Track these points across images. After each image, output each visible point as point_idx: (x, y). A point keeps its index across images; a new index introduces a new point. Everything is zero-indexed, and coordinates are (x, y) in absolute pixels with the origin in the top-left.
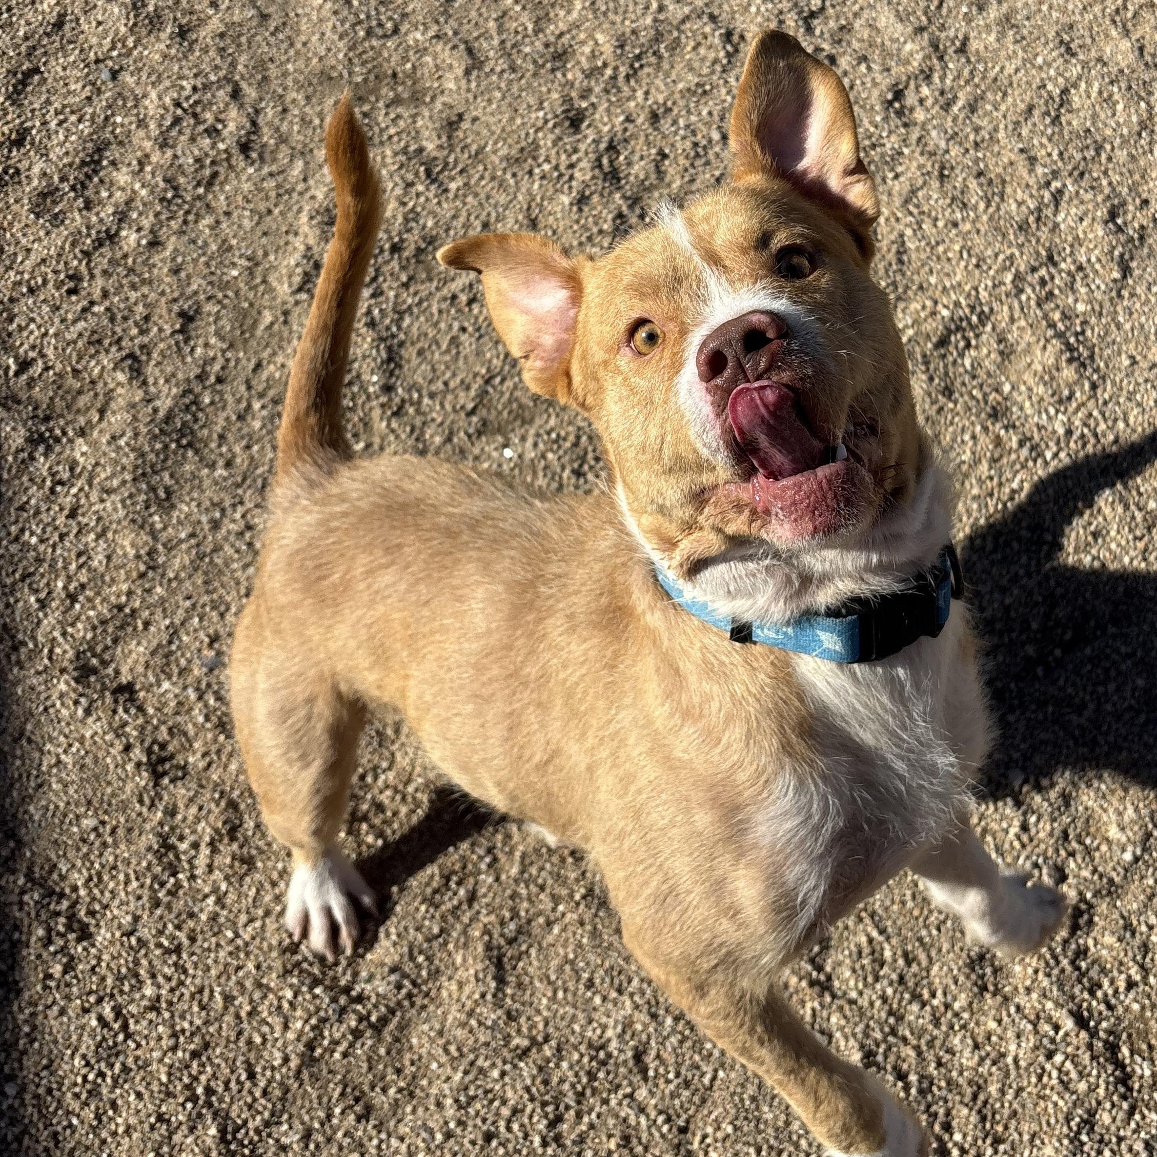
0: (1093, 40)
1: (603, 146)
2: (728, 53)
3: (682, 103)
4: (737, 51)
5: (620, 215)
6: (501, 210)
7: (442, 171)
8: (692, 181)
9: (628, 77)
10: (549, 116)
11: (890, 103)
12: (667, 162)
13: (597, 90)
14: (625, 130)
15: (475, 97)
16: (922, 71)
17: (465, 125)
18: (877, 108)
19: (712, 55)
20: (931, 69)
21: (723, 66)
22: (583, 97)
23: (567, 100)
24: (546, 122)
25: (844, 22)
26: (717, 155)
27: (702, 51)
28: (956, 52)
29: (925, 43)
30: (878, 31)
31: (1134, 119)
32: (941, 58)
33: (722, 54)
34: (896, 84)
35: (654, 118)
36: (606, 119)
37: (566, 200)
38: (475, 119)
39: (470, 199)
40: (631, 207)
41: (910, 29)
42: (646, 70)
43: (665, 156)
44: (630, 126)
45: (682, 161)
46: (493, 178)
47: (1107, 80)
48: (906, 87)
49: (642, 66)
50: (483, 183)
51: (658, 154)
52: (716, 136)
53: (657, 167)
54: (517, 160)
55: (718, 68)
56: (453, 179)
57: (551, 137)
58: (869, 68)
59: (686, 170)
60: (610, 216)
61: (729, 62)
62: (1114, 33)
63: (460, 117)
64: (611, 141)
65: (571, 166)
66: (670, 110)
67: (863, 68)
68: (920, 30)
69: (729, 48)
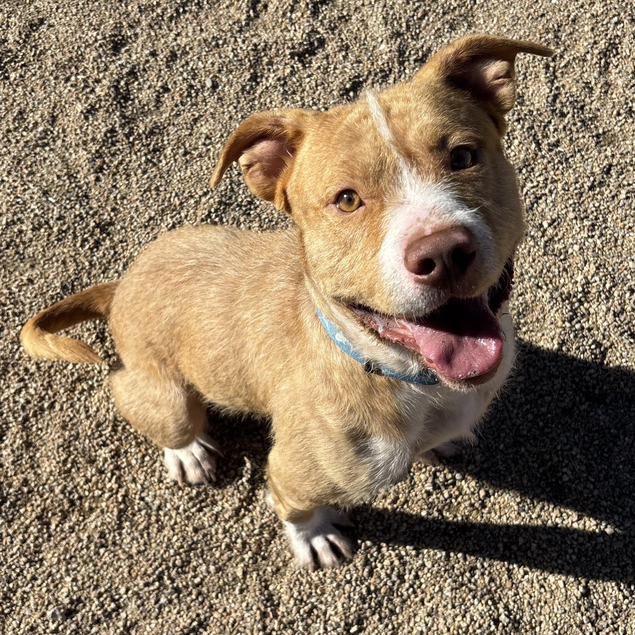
0: (525, 78)
1: (125, 70)
2: (249, 16)
3: (197, 50)
4: (257, 16)
5: (113, 131)
6: (36, 103)
7: (10, 62)
8: (177, 115)
9: (171, 18)
10: (99, 37)
11: (347, 91)
12: (166, 95)
13: (144, 23)
14: (147, 61)
15: (58, 8)
16: (382, 71)
17: (43, 28)
18: (335, 93)
19: (237, 16)
20: (390, 70)
21: (241, 27)
22: (131, 27)
23: (118, 27)
24: (96, 41)
25: (345, 13)
26: (204, 100)
27: (232, 10)
28: (416, 61)
29: (394, 47)
30: (367, 27)
31: (522, 156)
32: (401, 63)
33: (244, 17)
34: (359, 76)
35: (173, 56)
36: (139, 50)
37: (79, 107)
38: (50, 26)
39: (20, 89)
40: (123, 126)
41: (389, 32)
42: (187, 15)
43: (166, 89)
44: (152, 60)
45: (177, 98)
46: (42, 77)
47: (516, 117)
48: (365, 81)
49: (185, 12)
50: (33, 78)
51: (162, 87)
52: (209, 84)
53: (158, 96)
54: (64, 67)
55: (236, 28)
56: (15, 70)
57: (94, 54)
58: (345, 57)
59: (176, 106)
60: (104, 130)
61: (247, 24)
62: (542, 77)
63: (42, 21)
64: (134, 67)
65: (98, 81)
66: (188, 53)
67: (340, 56)
68: (399, 34)
69: (251, 13)
